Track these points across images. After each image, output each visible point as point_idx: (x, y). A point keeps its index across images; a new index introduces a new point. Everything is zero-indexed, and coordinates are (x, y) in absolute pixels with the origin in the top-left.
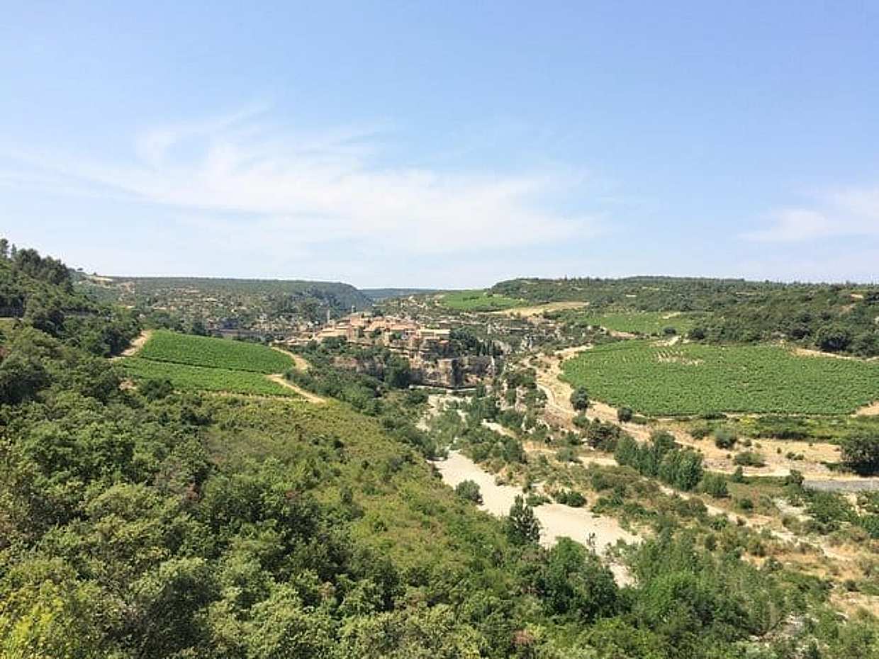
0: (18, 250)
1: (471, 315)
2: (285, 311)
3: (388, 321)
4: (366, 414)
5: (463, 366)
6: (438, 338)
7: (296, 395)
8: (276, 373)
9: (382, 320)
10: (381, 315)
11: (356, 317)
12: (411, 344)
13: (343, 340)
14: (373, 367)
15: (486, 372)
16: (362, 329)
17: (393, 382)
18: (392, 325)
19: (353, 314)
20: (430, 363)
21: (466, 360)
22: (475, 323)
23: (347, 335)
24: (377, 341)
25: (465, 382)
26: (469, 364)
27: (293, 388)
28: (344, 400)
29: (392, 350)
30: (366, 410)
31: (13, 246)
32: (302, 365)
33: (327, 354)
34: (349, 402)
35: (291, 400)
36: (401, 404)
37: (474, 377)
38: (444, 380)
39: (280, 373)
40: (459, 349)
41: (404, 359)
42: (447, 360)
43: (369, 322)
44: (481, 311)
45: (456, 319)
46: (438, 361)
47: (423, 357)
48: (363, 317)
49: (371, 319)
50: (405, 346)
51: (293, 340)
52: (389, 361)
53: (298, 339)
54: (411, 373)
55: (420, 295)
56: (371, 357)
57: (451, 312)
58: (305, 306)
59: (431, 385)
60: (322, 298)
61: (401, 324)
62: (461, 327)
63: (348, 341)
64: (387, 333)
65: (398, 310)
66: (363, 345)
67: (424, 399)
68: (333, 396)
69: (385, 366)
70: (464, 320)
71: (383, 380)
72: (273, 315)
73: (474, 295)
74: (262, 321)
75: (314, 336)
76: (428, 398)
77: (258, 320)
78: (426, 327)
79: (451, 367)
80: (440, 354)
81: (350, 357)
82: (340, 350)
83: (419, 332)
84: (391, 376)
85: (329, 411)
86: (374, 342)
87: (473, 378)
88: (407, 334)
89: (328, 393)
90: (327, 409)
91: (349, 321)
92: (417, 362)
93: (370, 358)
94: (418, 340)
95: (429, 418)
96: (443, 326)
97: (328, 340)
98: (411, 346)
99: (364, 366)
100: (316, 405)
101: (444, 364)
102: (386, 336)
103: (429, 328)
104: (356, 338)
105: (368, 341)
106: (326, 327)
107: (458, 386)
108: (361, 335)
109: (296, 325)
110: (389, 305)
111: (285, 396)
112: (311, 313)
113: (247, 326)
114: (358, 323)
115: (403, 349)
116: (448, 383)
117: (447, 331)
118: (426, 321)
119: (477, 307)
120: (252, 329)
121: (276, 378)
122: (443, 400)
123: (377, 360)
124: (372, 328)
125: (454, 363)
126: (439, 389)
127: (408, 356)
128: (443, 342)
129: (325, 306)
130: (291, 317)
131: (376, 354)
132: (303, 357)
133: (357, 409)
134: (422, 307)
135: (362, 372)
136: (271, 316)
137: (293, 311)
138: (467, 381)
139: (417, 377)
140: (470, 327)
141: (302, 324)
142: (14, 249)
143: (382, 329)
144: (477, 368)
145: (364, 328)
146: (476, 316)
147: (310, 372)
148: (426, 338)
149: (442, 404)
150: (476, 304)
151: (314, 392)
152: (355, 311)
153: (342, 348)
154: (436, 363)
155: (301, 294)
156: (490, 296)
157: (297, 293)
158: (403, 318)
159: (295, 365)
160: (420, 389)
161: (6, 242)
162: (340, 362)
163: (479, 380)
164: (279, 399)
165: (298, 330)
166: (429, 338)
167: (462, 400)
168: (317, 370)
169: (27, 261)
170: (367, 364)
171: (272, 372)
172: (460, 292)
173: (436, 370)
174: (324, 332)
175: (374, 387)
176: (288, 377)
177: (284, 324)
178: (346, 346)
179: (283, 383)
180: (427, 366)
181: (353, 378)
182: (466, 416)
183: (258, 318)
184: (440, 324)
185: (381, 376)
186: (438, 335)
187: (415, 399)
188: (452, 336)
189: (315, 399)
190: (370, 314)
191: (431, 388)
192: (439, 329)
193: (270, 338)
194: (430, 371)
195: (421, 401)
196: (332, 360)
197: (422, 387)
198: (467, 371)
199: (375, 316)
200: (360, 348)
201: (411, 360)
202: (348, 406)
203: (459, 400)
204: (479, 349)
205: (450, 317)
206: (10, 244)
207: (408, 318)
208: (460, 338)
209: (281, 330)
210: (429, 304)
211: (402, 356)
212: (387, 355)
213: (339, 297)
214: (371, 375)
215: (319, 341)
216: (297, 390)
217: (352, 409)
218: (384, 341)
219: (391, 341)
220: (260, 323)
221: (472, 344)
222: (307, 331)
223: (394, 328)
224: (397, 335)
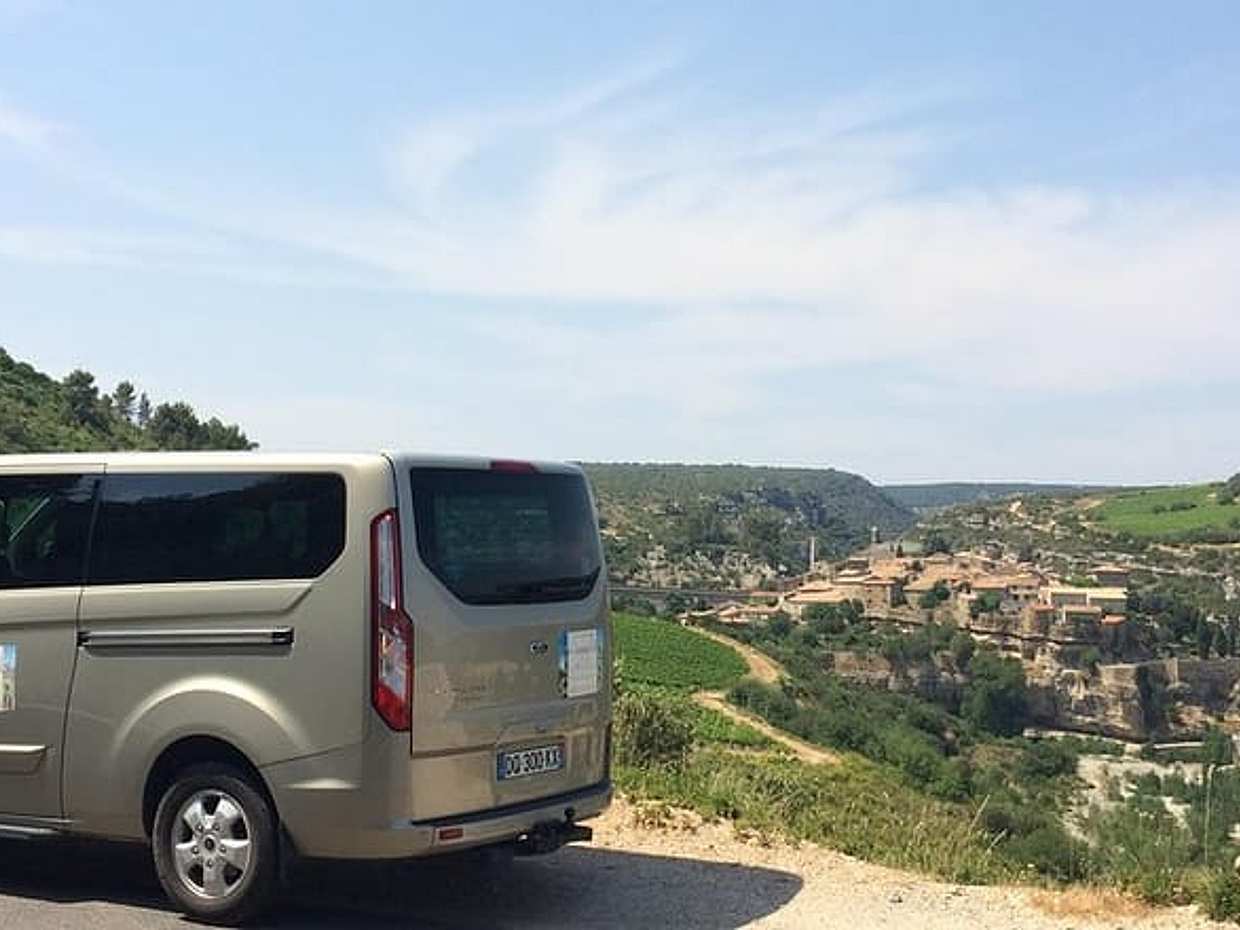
0: (154, 404)
1: (1177, 551)
2: (708, 540)
3: (964, 566)
4: (941, 796)
5: (1167, 683)
6: (1098, 609)
7: (765, 743)
8: (706, 689)
9: (950, 562)
10: (945, 550)
11: (883, 555)
12: (1026, 624)
13: (853, 609)
14: (931, 679)
15: (1231, 700)
16: (899, 585)
17: (983, 718)
18: (977, 576)
19: (875, 548)
20: (1076, 672)
21: (1172, 666)
22: (1190, 571)
23: (864, 601)
24: (938, 612)
25: (1172, 726)
26: (1181, 679)
27: (756, 726)
28: (883, 759)
29: (978, 638)
30: (939, 786)
31: (144, 396)
32: (766, 671)
33: (816, 644)
34: (896, 764)
35: (757, 755)
36: (1010, 775)
37: (1198, 712)
38: (1117, 717)
39: (718, 688)
40: (1155, 639)
41: (1009, 659)
42: (1121, 666)
43: (917, 567)
44: (1204, 541)
45: (1137, 560)
46: (1101, 668)
47: (1059, 656)
48: (900, 554)
49: (922, 560)
50: (1010, 628)
51: (733, 610)
52: (970, 663)
53: (746, 608)
54: (1029, 699)
55: (1039, 499)
56: (927, 655)
57: (1124, 542)
58: (753, 527)
59: (1079, 731)
60: (789, 508)
61: (1000, 574)
62: (1152, 581)
63: (866, 614)
64: (963, 595)
65: (982, 536)
66: (904, 624)
67: (1068, 766)
68: (857, 747)
69: (960, 678)
70: (1158, 562)
71: (956, 713)
72: (680, 549)
73: (1182, 500)
74: (654, 563)
75: (781, 599)
76: (1077, 760)
77: (641, 561)
78: (1063, 582)
79: (1132, 686)
80: (1102, 651)
81: (871, 653)
82: (845, 636)
83: (1047, 592)
84: (977, 702)
85: (852, 784)
86: (931, 618)
87: (1195, 716)
88: (1016, 597)
89: (842, 740)
90: (846, 780)
91: (866, 564)
92: (1043, 668)
93: (924, 656)
94: (1045, 612)
95: (1086, 814)
96: (1107, 579)
97: (817, 611)
98: (1026, 628)
99: (906, 677)
100: (819, 768)
101: (1116, 677)
102: (962, 603)
103: (1070, 584)
104: (887, 606)
105: (913, 613)
106: (811, 579)
107: (1153, 734)
108: (899, 600)
109: (732, 574)
110: (957, 524)
111: (743, 745)
112: (767, 542)
113: (619, 575)
114: (888, 569)
115: (1004, 635)
116: (1127, 727)
117: (1118, 593)
118: (1060, 567)
119: (1191, 532)
120: (630, 583)
121: (712, 700)
122: (1117, 769)
123: (939, 663)
124: (925, 582)
125: (1141, 676)
126: (1105, 740)
127: (1018, 655)
128: (1109, 619)
129: (798, 526)
130: (721, 553)
131: (938, 648)
132: (766, 652)
133: (917, 782)
134: (1047, 530)
135: (903, 691)
136: (674, 553)
137: (727, 540)
138: (1179, 722)
139: (1042, 707)
140: (1177, 582)
141: (748, 572)
142: (145, 404)
143: (949, 585)
144: (1204, 689)
145: (905, 582)
146: (1192, 553)
147: (785, 689)
148: (1066, 608)
149: (1116, 781)
150: (1188, 521)
151: (805, 737)
152: (879, 542)
153: (851, 631)
154: (1095, 673)
155: (741, 499)
156: (1226, 501)
157: (730, 496)
158: (999, 556)
159: (747, 670)
160: (1052, 739)
161: (131, 390)
162: (846, 667)
163: (1211, 720)
164: (728, 750)
165: (738, 585)
166: (1073, 609)
167: (1171, 771)
168: (802, 684)
169: (173, 431)
170: (913, 673)
171: (700, 685)
172: (1143, 491)
173: (1093, 691)
174: (804, 592)
175: (936, 730)
176: (739, 698)
177: (704, 571)
178: (860, 626)
179: (730, 711)
180: (1070, 681)
181: (888, 705)
182: (1188, 816)
183: (645, 556)
184: (1099, 573)
185: (953, 701)
186: (1094, 601)
187: (1045, 763)
188: (1132, 604)
189: (815, 756)
190: (917, 547)
191: (1082, 737)
192: (1097, 585)
193: (677, 605)
194: (1078, 693)
195: (1058, 771)
196: (828, 662)
197: (1060, 735)
198: (1177, 696)
199: (930, 554)
200: (896, 632)
201: (1027, 664)
202: (893, 774)
203: (1162, 772)
204: (1206, 638)
205: (1121, 557)
206: (137, 393)
207: (1010, 557)
208: (1155, 608)
209: (697, 585)
210: (1064, 521)
211: (1004, 655)
212: (966, 652)
213: (830, 504)
214: (930, 701)
215: (794, 611)
216: (767, 730)
217: (905, 782)
218: (956, 615)
219: (975, 617)
220: (648, 569)
221: (1186, 625)
222: (761, 587)
223: (978, 584)
224: (990, 602)
